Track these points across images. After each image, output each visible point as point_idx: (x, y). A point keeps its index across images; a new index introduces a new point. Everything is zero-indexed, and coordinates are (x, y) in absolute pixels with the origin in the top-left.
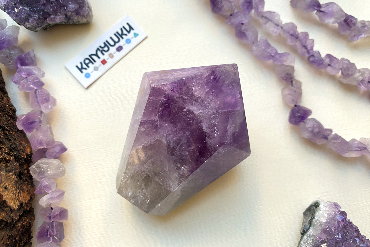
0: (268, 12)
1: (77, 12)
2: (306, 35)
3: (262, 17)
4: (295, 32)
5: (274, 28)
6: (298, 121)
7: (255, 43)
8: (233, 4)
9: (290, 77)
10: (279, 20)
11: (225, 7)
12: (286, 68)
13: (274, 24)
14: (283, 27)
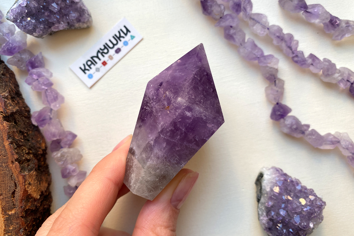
0: (256, 14)
2: (291, 37)
4: (281, 34)
5: (261, 30)
6: (278, 118)
7: (242, 44)
8: (222, 7)
9: (273, 78)
10: (267, 22)
11: (215, 11)
12: (269, 69)
13: (262, 26)
14: (269, 28)
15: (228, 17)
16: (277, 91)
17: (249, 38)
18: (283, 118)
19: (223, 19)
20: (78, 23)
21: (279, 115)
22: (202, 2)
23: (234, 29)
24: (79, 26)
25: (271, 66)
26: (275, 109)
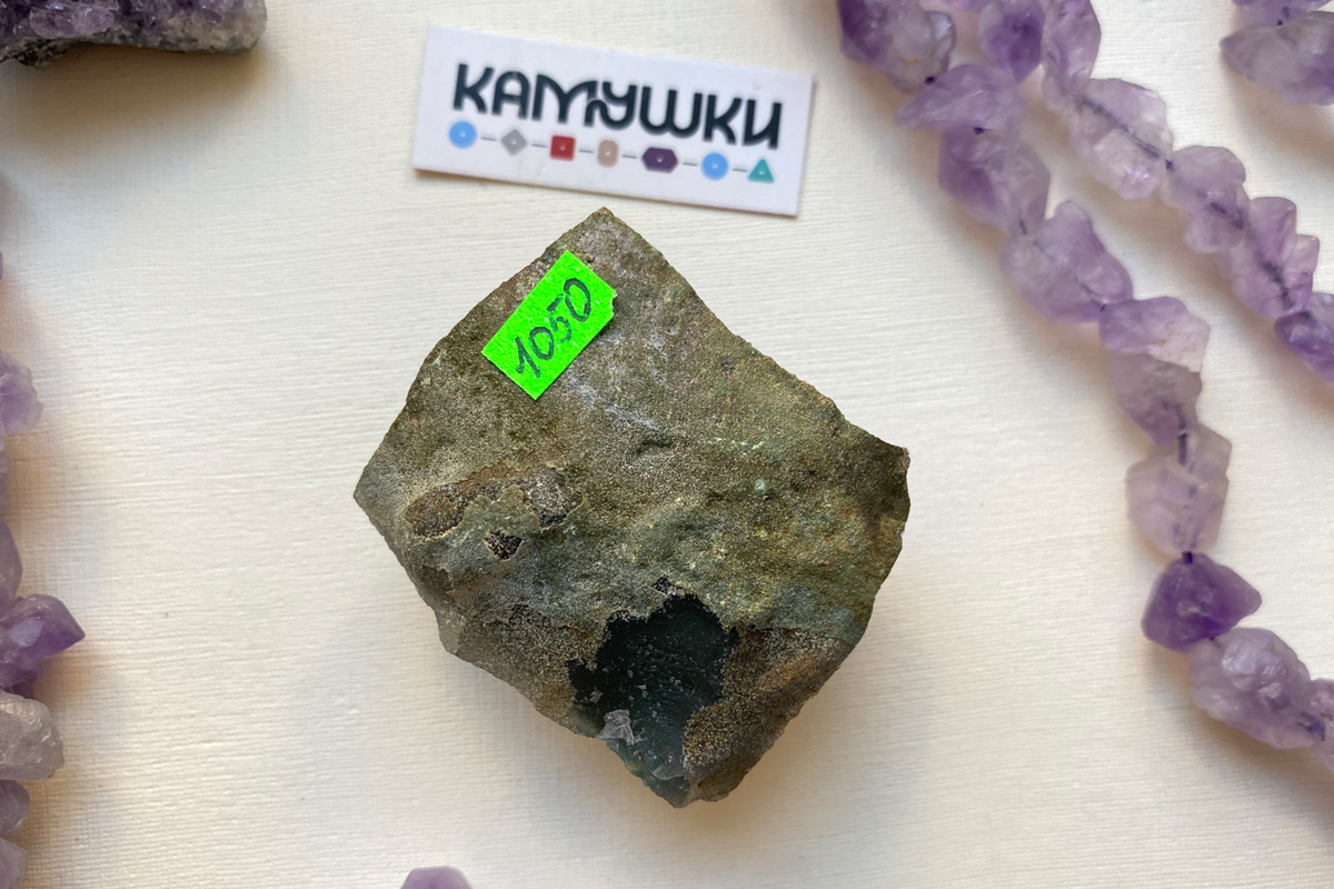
0: (1111, 81)
2: (1285, 212)
3: (1083, 103)
4: (1235, 193)
5: (1135, 164)
6: (1185, 637)
7: (1030, 226)
8: (943, 28)
9: (1177, 418)
10: (1162, 129)
11: (900, 43)
12: (1159, 374)
13: (1138, 145)
14: (1176, 163)
15: (967, 80)
16: (1193, 491)
17: (1068, 202)
18: (1212, 639)
19: (941, 85)
20: (182, 12)
21: (1195, 619)
23: (995, 139)
24: (183, 30)
25: (1166, 358)
26: (1174, 588)
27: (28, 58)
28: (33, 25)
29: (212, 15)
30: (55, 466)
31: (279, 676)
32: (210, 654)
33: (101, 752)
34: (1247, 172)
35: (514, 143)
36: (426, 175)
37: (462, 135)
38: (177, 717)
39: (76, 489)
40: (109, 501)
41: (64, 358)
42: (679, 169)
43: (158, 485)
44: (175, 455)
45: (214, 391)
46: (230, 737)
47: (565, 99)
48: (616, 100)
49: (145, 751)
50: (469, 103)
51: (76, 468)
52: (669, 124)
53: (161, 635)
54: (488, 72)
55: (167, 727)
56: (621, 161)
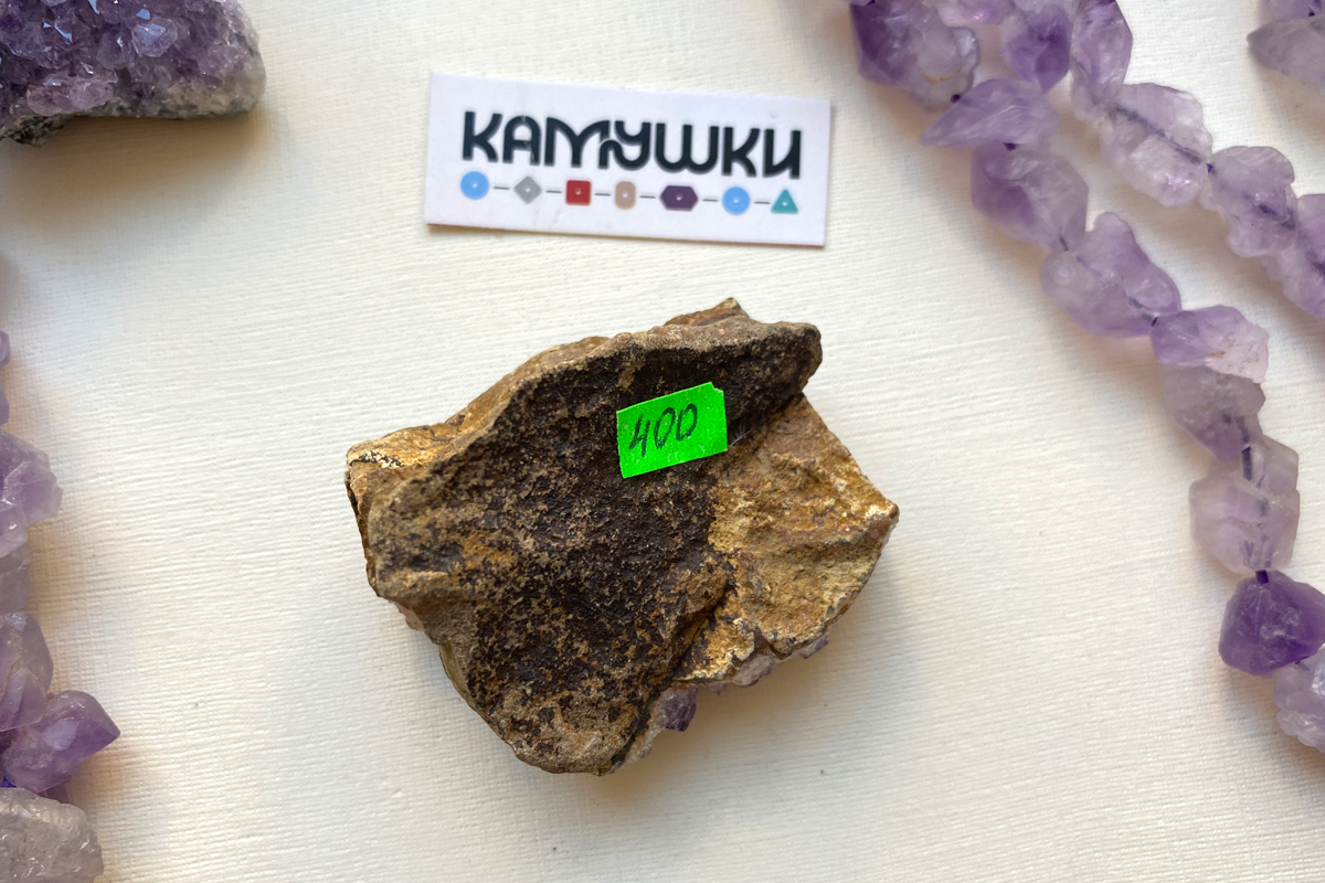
0: (1144, 85)
1: (183, 63)
3: (1116, 111)
4: (1284, 192)
5: (1176, 170)
7: (1071, 242)
8: (967, 43)
9: (1240, 432)
10: (1199, 131)
11: (924, 61)
12: (1219, 387)
13: (1177, 150)
14: (1218, 166)
15: (996, 95)
16: (1263, 507)
17: (1107, 213)
18: (1298, 662)
19: (968, 102)
20: (182, 80)
21: (1280, 643)
22: (856, 10)
23: (1030, 155)
24: (183, 98)
25: (1225, 370)
26: (1253, 610)
27: (25, 137)
28: (30, 103)
29: (212, 80)
30: (71, 555)
31: (317, 762)
32: (244, 743)
33: (136, 854)
34: (1295, 170)
35: (528, 190)
36: (439, 229)
37: (474, 186)
38: (214, 812)
39: (95, 578)
40: (130, 589)
41: (74, 442)
42: (700, 206)
43: (180, 570)
44: (196, 536)
45: (232, 467)
46: (270, 830)
47: (577, 143)
48: (631, 140)
49: (183, 850)
50: (478, 152)
51: (94, 556)
52: (686, 161)
53: (192, 726)
54: (496, 118)
55: (203, 823)
56: (639, 201)
